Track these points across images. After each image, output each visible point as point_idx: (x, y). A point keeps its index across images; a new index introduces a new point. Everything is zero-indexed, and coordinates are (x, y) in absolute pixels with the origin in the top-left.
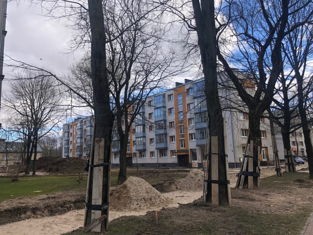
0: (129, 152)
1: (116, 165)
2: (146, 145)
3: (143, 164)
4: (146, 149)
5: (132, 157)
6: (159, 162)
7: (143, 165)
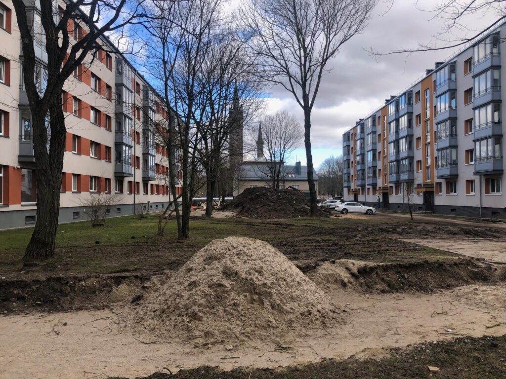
0: (430, 180)
1: (399, 207)
2: (459, 166)
3: (453, 208)
4: (458, 175)
5: (433, 192)
6: (485, 205)
7: (453, 210)
